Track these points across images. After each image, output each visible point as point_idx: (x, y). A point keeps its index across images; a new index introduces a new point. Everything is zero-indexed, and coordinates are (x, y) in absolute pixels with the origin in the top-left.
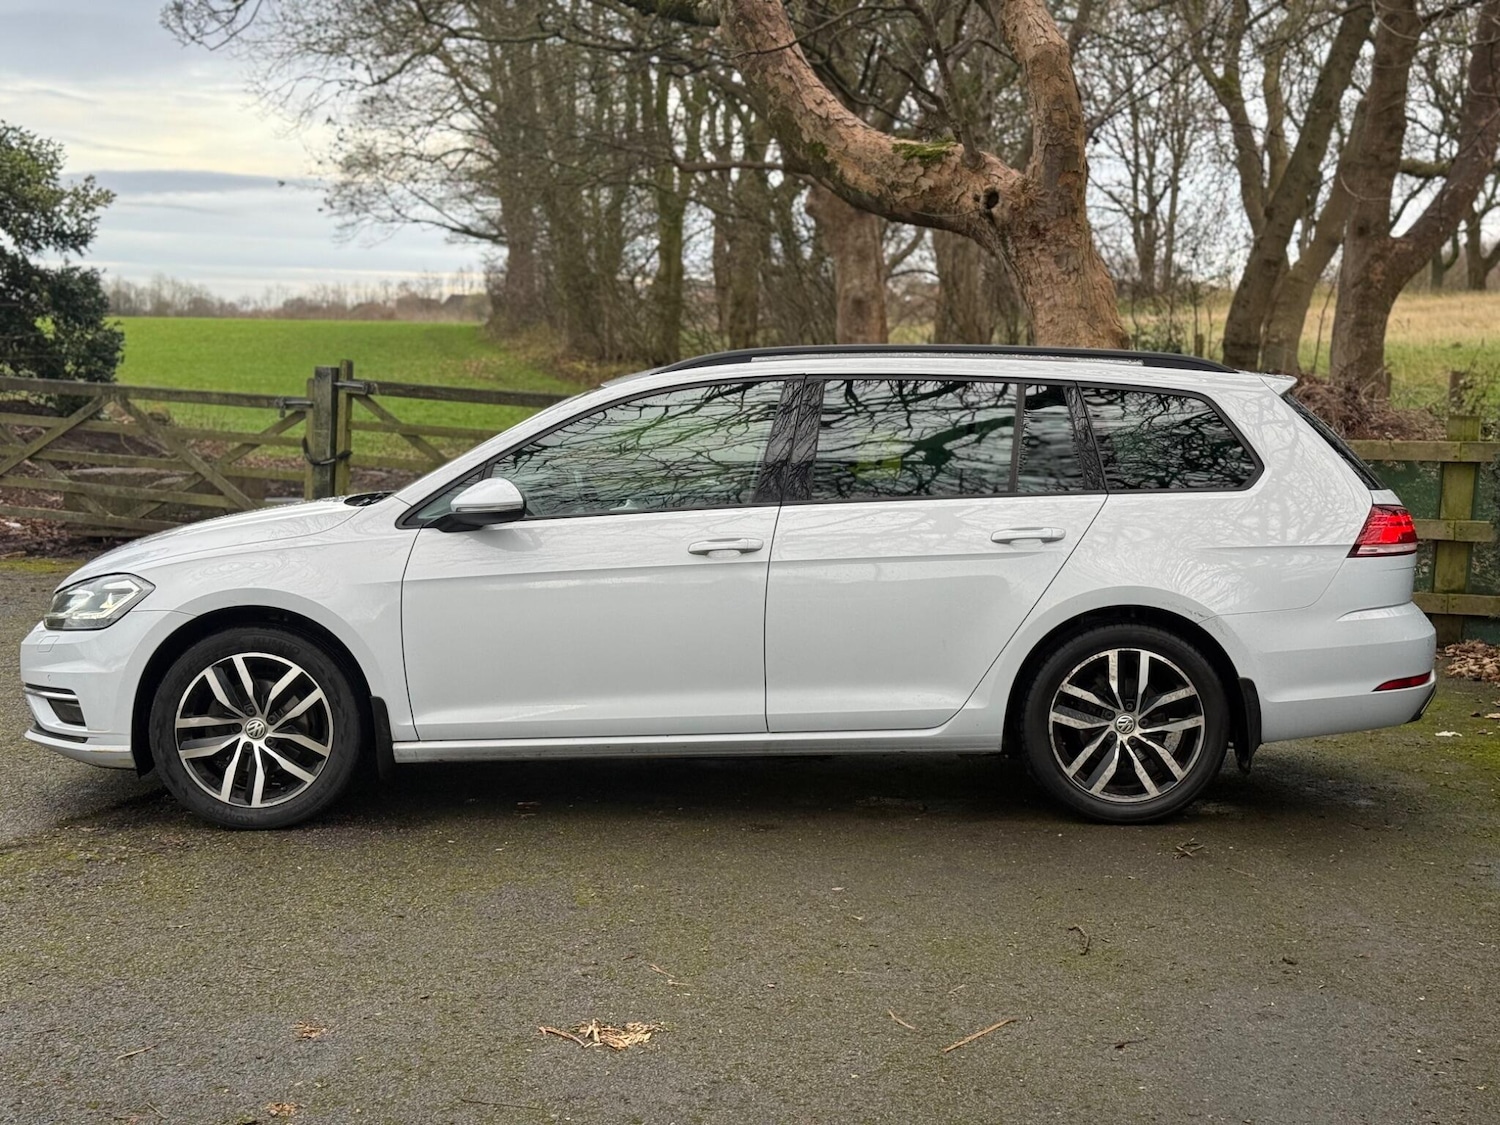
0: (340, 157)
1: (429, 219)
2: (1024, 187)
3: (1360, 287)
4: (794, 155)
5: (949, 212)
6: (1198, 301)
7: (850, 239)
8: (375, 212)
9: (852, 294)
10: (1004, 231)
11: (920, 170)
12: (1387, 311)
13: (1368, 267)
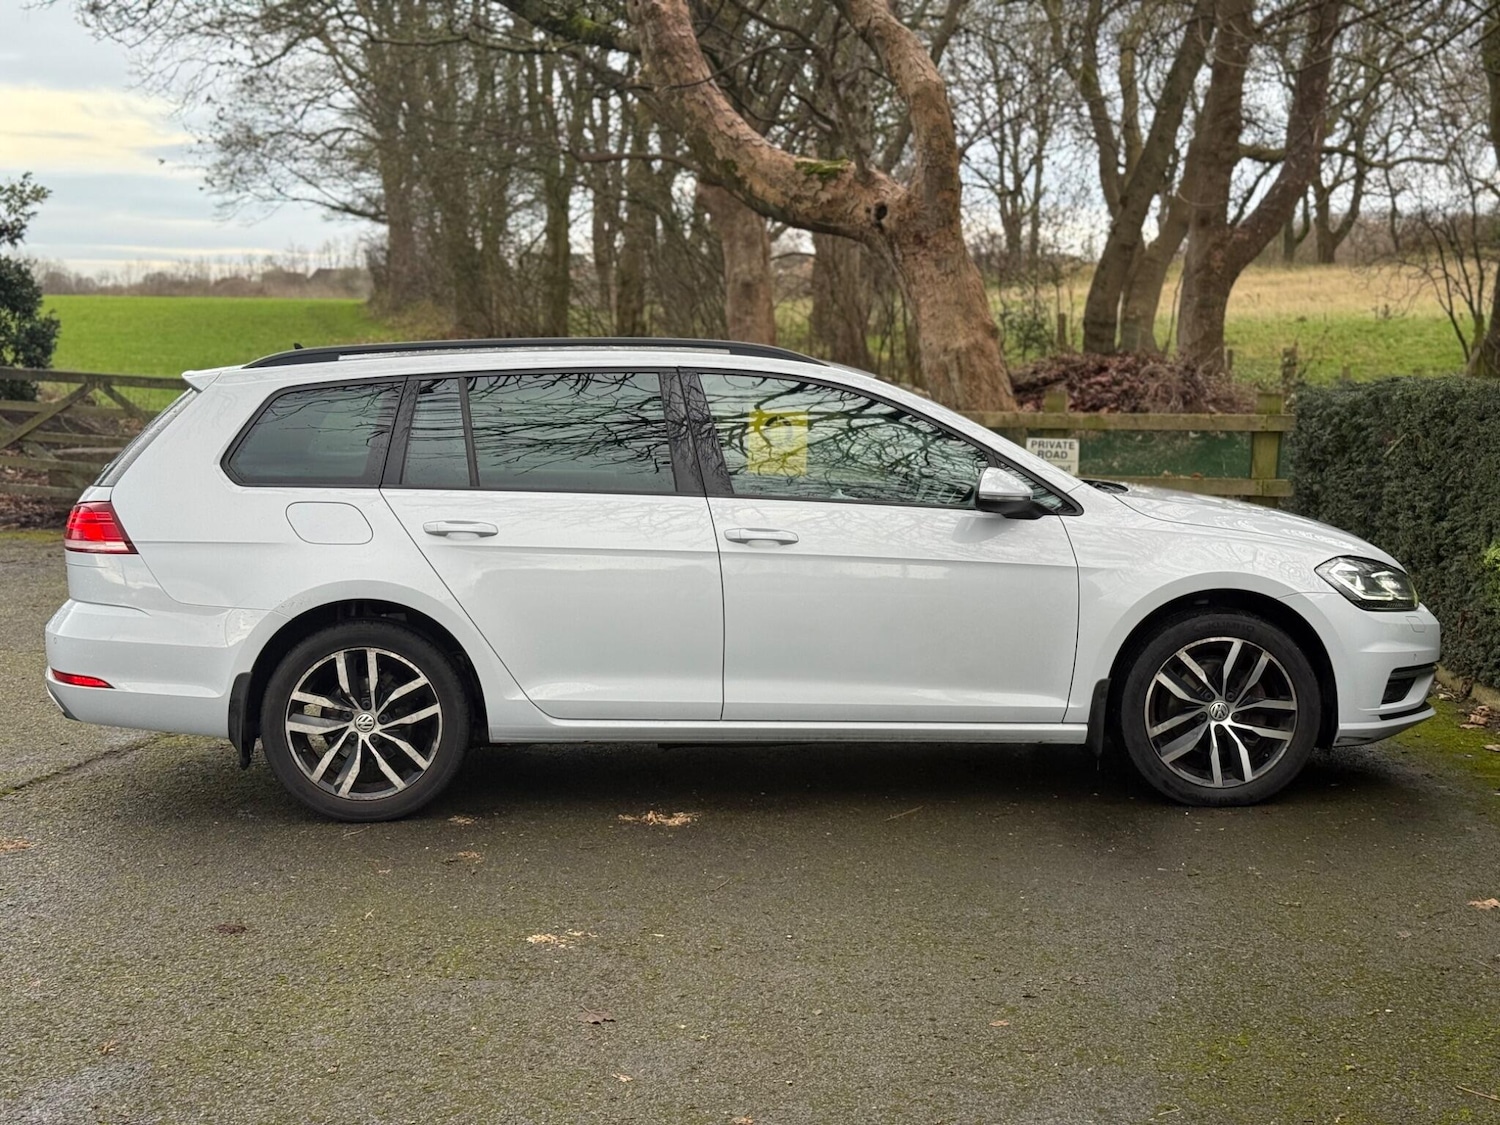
0: (219, 136)
1: (310, 197)
2: (909, 202)
3: (1203, 273)
4: (708, 170)
5: (844, 221)
6: (1060, 282)
7: (738, 226)
8: (254, 191)
9: (741, 278)
10: (892, 239)
11: (819, 185)
12: (1226, 294)
13: (1209, 255)
